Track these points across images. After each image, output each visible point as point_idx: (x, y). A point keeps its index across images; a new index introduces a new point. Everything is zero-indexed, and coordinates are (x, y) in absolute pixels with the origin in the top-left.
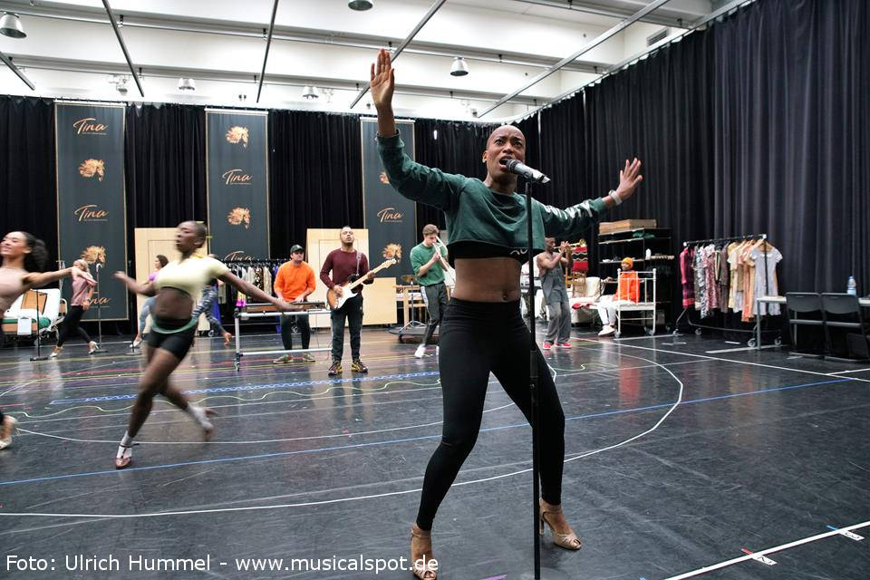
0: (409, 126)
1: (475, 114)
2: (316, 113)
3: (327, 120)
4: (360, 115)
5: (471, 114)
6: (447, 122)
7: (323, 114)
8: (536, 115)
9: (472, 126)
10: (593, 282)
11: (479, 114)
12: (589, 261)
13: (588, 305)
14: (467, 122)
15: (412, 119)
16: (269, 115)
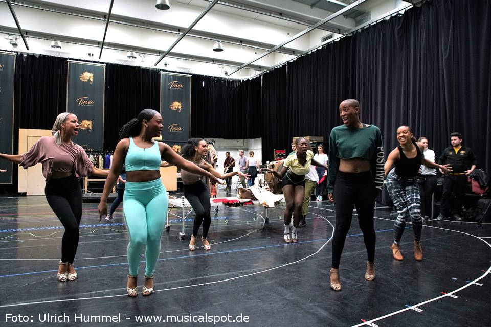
0: (188, 78)
2: (135, 67)
3: (141, 71)
4: (160, 70)
5: (224, 74)
6: (211, 77)
7: (139, 68)
8: (260, 76)
9: (224, 80)
11: (228, 74)
14: (221, 78)
15: (190, 74)
16: (106, 66)
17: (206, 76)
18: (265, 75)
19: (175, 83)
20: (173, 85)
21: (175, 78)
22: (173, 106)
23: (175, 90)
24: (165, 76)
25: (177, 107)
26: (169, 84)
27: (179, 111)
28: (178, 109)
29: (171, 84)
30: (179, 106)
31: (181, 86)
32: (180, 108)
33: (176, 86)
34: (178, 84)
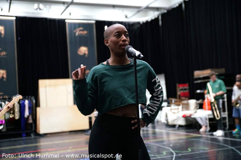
0: (92, 25)
1: (126, 17)
3: (48, 22)
4: (66, 19)
5: (124, 17)
8: (158, 17)
10: (193, 102)
11: (128, 17)
12: (190, 92)
13: (191, 115)
14: (122, 22)
15: (94, 20)
16: (16, 20)
18: (163, 15)
19: (81, 30)
20: (78, 32)
21: (80, 25)
22: (80, 51)
23: (80, 37)
24: (71, 24)
25: (83, 52)
26: (75, 31)
27: (86, 56)
28: (85, 54)
29: (76, 32)
30: (85, 51)
31: (85, 32)
32: (87, 53)
33: (81, 32)
34: (83, 30)
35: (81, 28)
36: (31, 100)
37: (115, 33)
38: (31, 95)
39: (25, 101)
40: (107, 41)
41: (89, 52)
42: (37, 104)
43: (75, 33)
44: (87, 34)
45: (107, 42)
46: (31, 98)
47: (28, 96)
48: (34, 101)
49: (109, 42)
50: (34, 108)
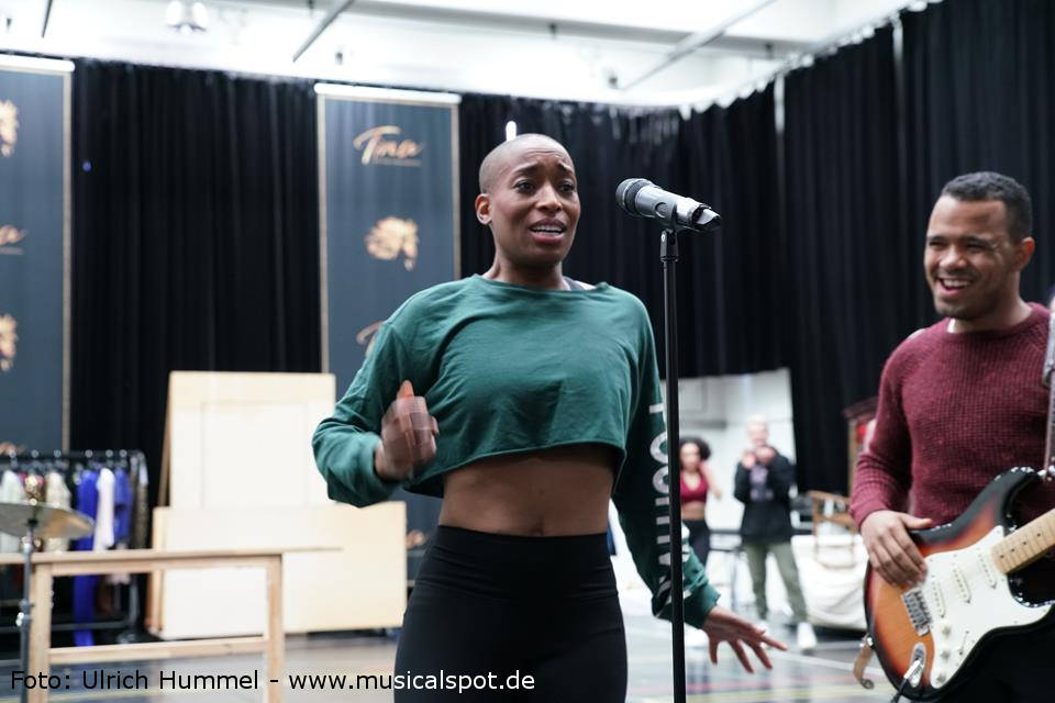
0: (443, 111)
1: (613, 81)
2: (201, 75)
3: (231, 90)
4: (317, 81)
5: (603, 82)
6: (542, 102)
7: (220, 76)
8: (771, 87)
9: (605, 113)
11: (621, 82)
14: (591, 105)
15: (452, 92)
16: (76, 75)
17: (521, 100)
18: (795, 79)
19: (386, 138)
20: (374, 147)
21: (384, 113)
22: (379, 242)
23: (385, 171)
24: (339, 106)
25: (395, 245)
26: (358, 142)
27: (409, 265)
28: (402, 255)
29: (365, 144)
30: (404, 239)
31: (409, 148)
32: (410, 249)
33: (391, 148)
34: (398, 139)
35: (389, 130)
36: (127, 470)
37: (516, 178)
38: (132, 448)
39: (97, 472)
40: (487, 206)
41: (419, 246)
42: (158, 493)
43: (360, 153)
44: (417, 157)
45: (485, 211)
46: (128, 459)
47: (116, 449)
48: (144, 479)
49: (492, 208)
50: (142, 507)
